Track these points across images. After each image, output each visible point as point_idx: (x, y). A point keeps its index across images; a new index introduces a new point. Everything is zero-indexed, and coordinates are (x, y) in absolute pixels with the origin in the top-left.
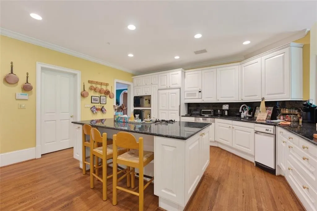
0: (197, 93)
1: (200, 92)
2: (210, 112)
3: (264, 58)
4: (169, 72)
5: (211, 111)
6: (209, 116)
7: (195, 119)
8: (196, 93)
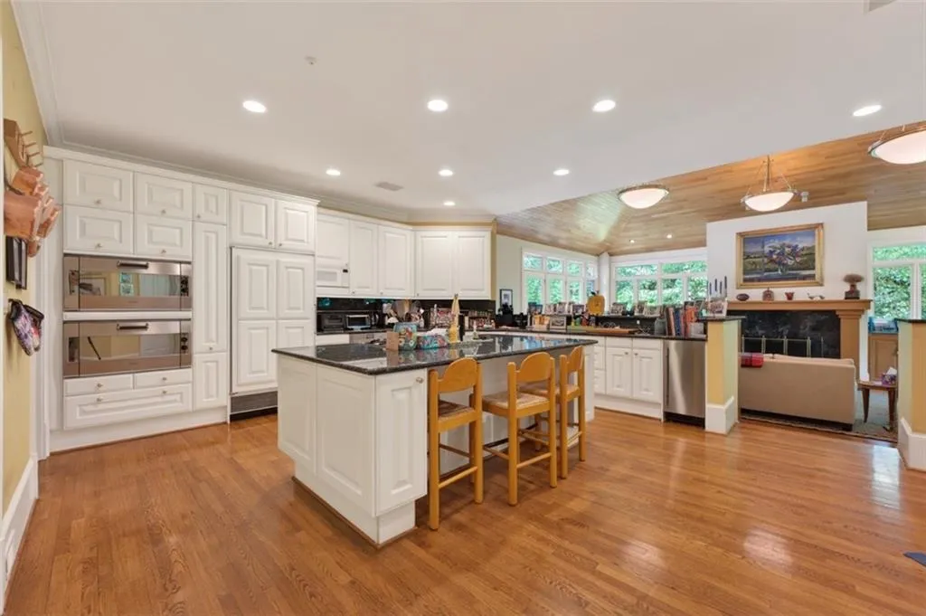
0: (340, 272)
1: (345, 271)
2: (362, 321)
3: (458, 234)
4: (275, 198)
5: (364, 318)
6: (362, 329)
7: (351, 339)
8: (335, 273)
